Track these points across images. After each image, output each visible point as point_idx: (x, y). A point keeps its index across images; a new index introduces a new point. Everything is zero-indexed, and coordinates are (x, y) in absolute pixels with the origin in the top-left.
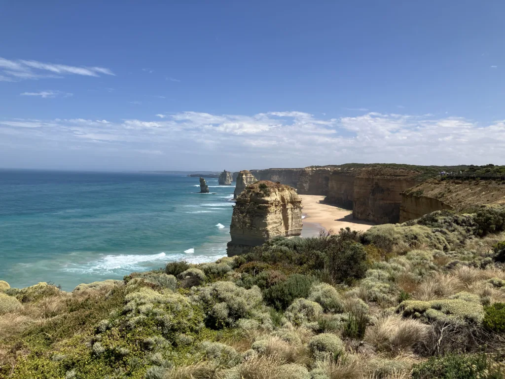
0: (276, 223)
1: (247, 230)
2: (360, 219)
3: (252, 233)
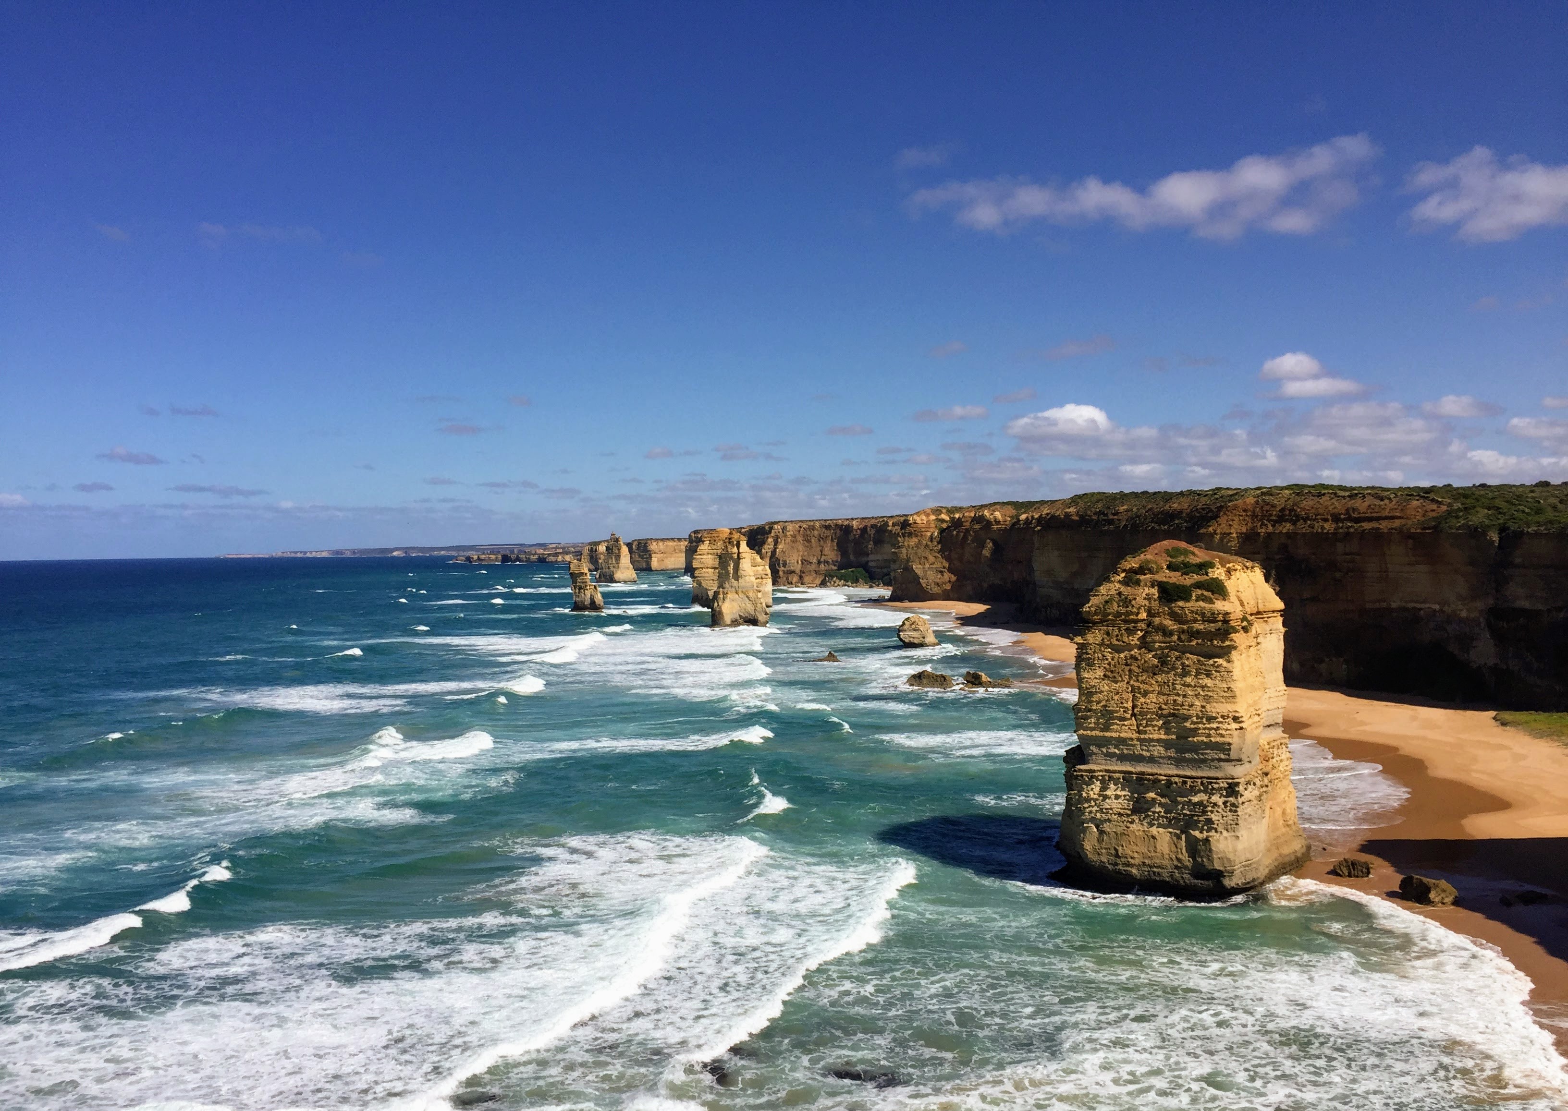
1: (1153, 722)
3: (1175, 731)
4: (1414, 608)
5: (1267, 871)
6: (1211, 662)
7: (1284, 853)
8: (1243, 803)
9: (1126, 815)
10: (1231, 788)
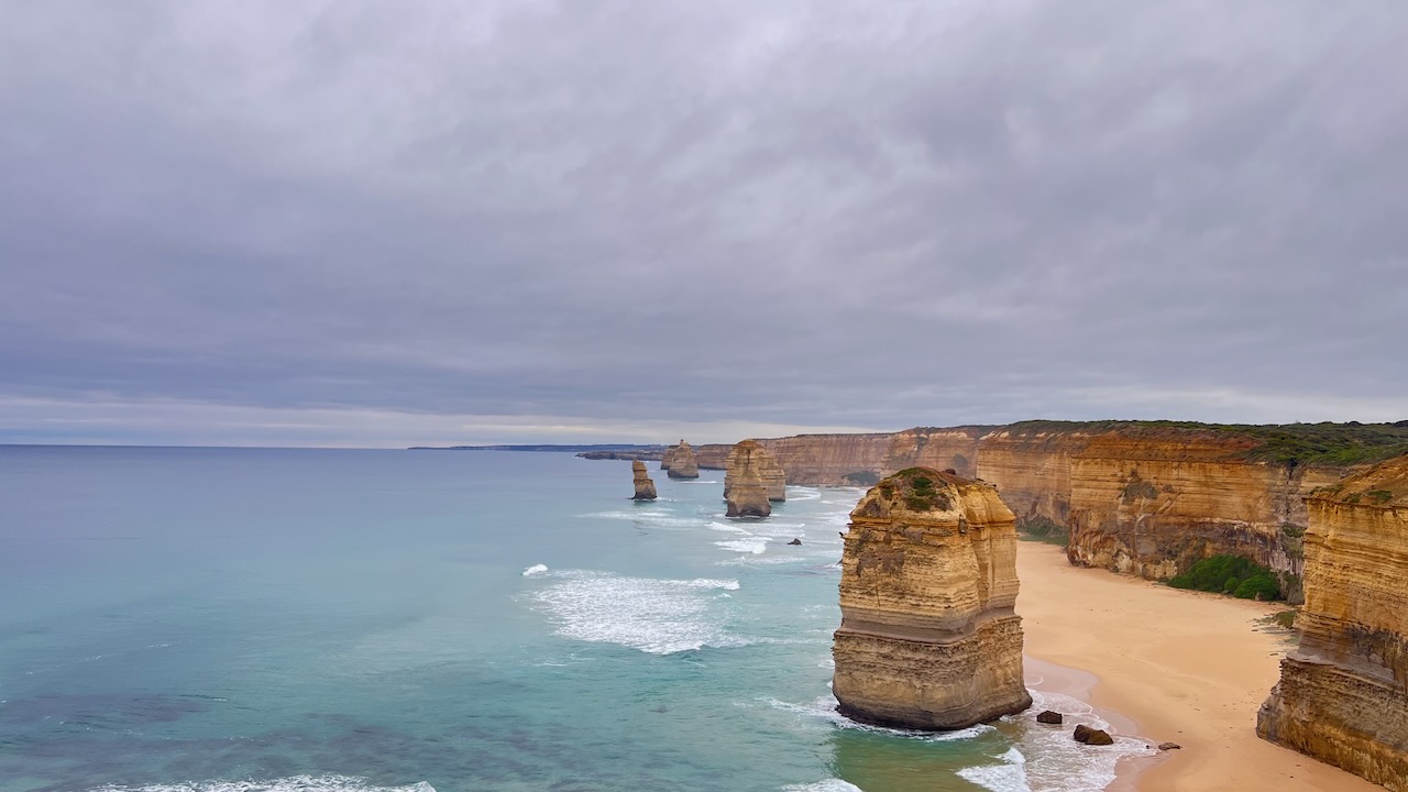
0: (963, 578)
1: (890, 599)
2: (1092, 567)
3: (904, 606)
4: (1230, 523)
5: (979, 716)
6: (931, 556)
7: (999, 704)
8: (950, 663)
9: (869, 666)
10: (941, 650)
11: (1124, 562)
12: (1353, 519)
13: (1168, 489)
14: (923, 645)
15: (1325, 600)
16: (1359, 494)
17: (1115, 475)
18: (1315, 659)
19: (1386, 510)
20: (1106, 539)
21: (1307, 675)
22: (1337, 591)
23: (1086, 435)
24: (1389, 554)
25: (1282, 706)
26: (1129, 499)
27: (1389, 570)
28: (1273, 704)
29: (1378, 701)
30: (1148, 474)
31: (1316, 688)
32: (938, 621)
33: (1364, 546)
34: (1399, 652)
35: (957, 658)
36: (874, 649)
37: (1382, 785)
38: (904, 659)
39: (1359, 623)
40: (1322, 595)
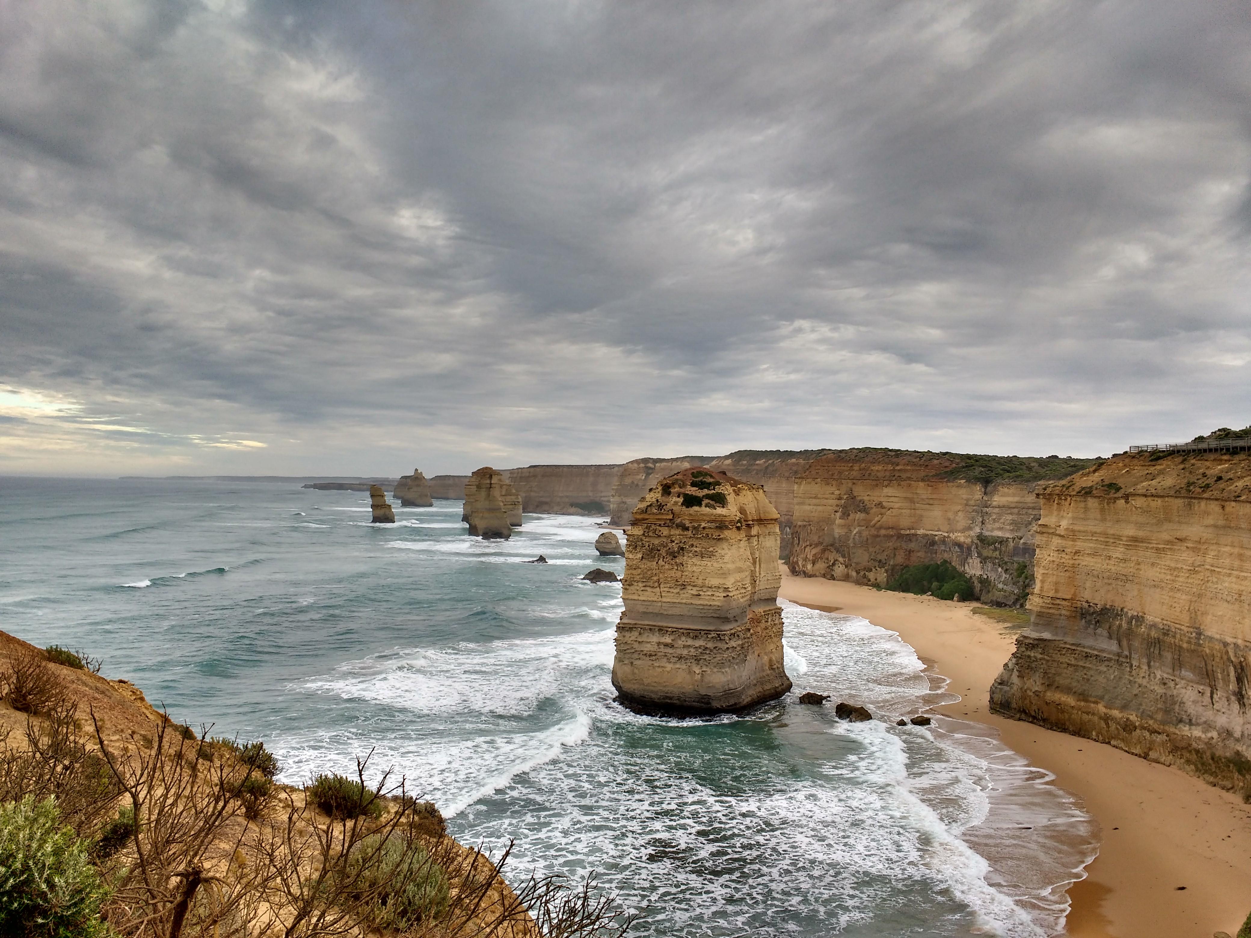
0: (740, 570)
1: (672, 590)
2: (810, 576)
3: (686, 596)
4: (932, 535)
5: (749, 699)
6: (711, 549)
7: (766, 688)
8: (728, 648)
9: (650, 655)
10: (719, 638)
11: (839, 570)
12: (1086, 509)
13: (880, 505)
14: (703, 633)
15: (1056, 583)
16: (1091, 487)
17: (833, 493)
18: (1046, 635)
19: (1118, 498)
20: (824, 551)
21: (1040, 650)
22: (1068, 574)
23: (801, 461)
24: (1119, 538)
25: (1015, 679)
26: (845, 515)
27: (1118, 552)
28: (1005, 679)
29: (1105, 669)
30: (863, 493)
31: (1048, 661)
32: (719, 609)
33: (1096, 533)
34: (1125, 625)
35: (733, 643)
36: (655, 638)
37: (1109, 743)
38: (684, 647)
39: (1087, 602)
40: (1054, 579)
